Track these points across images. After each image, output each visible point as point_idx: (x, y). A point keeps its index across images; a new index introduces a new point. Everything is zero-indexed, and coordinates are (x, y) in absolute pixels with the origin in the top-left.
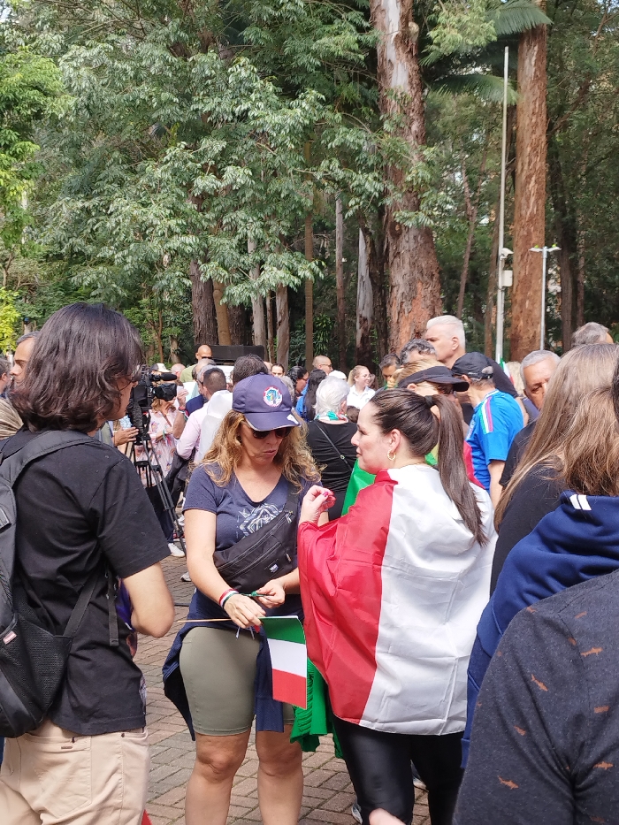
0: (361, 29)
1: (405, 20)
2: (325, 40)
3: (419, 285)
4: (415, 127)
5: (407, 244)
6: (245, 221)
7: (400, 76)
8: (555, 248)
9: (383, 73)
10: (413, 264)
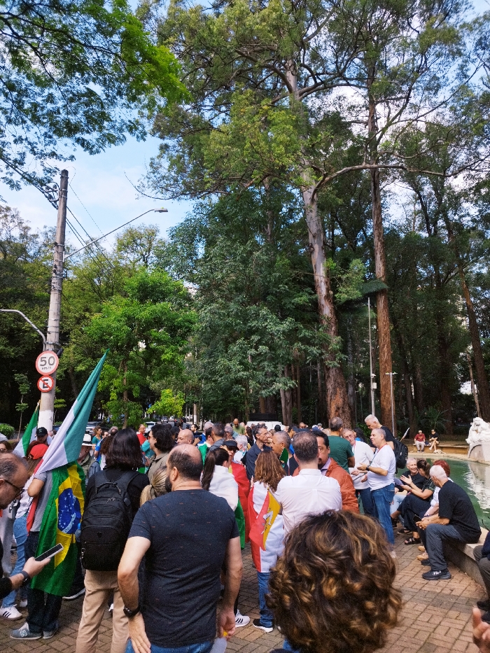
0: (310, 294)
1: (328, 290)
2: (296, 299)
3: (338, 389)
4: (333, 329)
5: (332, 373)
7: (327, 311)
8: (395, 373)
9: (321, 309)
10: (335, 381)
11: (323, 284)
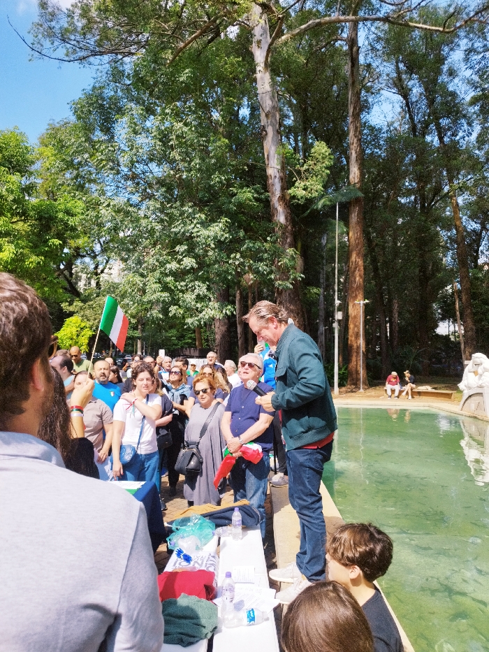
1: (282, 189)
4: (288, 240)
5: (285, 298)
6: (199, 286)
7: (281, 216)
8: (367, 301)
9: (273, 214)
11: (277, 180)
